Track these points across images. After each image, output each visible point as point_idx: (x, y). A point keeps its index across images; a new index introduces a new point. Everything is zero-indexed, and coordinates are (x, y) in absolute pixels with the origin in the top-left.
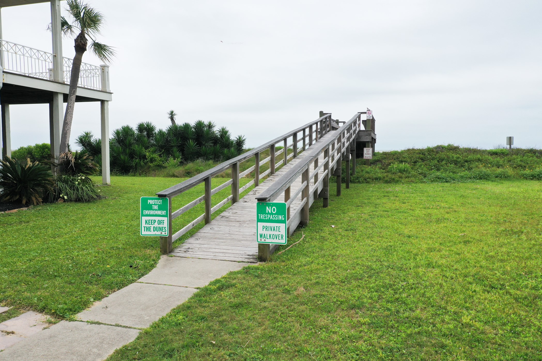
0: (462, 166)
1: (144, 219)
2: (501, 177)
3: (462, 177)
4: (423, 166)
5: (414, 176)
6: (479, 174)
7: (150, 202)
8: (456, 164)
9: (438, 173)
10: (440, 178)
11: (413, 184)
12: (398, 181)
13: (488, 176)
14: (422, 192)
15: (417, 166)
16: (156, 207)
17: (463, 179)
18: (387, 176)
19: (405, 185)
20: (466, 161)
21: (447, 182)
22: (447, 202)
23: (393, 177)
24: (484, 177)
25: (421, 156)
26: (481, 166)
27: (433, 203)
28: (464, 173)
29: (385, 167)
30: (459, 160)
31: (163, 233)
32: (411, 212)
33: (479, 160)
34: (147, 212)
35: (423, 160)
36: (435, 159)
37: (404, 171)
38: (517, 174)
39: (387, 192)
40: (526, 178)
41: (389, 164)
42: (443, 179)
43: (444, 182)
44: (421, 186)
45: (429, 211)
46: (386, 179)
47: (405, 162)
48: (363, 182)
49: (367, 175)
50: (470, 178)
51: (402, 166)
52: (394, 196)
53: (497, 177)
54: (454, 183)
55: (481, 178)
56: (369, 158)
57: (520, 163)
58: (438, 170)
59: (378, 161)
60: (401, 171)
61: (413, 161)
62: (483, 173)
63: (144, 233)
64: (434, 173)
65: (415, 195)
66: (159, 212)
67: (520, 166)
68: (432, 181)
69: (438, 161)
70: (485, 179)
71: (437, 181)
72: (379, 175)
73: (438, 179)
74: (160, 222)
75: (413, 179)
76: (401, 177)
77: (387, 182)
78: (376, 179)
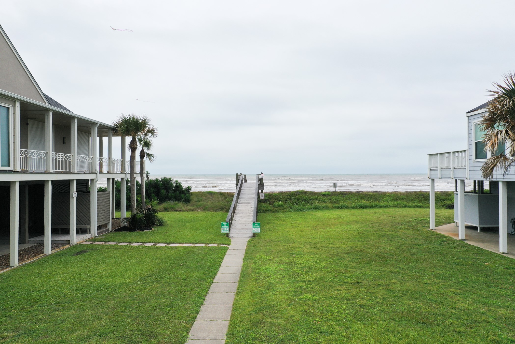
0: (308, 202)
1: (222, 228)
2: (325, 208)
3: (308, 208)
4: (290, 203)
5: (286, 208)
6: (315, 207)
7: (224, 224)
8: (305, 201)
9: (297, 207)
10: (298, 209)
11: (286, 213)
12: (279, 211)
13: (319, 207)
14: (290, 217)
15: (287, 203)
16: (225, 225)
17: (308, 209)
18: (274, 209)
19: (282, 213)
20: (310, 200)
21: (301, 211)
22: (299, 221)
23: (276, 209)
24: (317, 208)
25: (289, 197)
26: (316, 202)
27: (294, 221)
28: (309, 206)
29: (271, 203)
30: (307, 199)
31: (227, 232)
32: (287, 225)
33: (316, 199)
34: (223, 226)
35: (290, 199)
36: (295, 199)
37: (281, 206)
38: (332, 206)
39: (276, 217)
40: (335, 208)
41: (273, 202)
42: (299, 209)
43: (300, 211)
44: (289, 213)
45: (293, 224)
46: (273, 210)
47: (281, 201)
48: (262, 212)
49: (264, 209)
50: (312, 209)
51: (280, 203)
52: (279, 219)
53: (323, 208)
54: (304, 211)
55: (316, 209)
56: (263, 199)
57: (335, 200)
58: (297, 205)
59: (267, 200)
60: (280, 206)
61: (285, 200)
62: (317, 206)
63: (222, 232)
64: (295, 206)
65: (287, 218)
66: (226, 226)
67: (334, 202)
68: (294, 211)
69: (297, 200)
70: (318, 209)
71: (296, 211)
72: (270, 208)
73: (297, 210)
74: (226, 229)
75: (285, 210)
76: (280, 209)
77: (273, 212)
78: (268, 210)
